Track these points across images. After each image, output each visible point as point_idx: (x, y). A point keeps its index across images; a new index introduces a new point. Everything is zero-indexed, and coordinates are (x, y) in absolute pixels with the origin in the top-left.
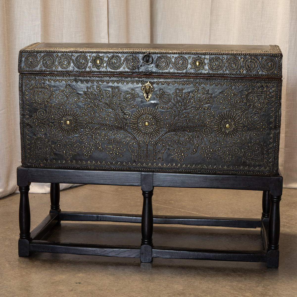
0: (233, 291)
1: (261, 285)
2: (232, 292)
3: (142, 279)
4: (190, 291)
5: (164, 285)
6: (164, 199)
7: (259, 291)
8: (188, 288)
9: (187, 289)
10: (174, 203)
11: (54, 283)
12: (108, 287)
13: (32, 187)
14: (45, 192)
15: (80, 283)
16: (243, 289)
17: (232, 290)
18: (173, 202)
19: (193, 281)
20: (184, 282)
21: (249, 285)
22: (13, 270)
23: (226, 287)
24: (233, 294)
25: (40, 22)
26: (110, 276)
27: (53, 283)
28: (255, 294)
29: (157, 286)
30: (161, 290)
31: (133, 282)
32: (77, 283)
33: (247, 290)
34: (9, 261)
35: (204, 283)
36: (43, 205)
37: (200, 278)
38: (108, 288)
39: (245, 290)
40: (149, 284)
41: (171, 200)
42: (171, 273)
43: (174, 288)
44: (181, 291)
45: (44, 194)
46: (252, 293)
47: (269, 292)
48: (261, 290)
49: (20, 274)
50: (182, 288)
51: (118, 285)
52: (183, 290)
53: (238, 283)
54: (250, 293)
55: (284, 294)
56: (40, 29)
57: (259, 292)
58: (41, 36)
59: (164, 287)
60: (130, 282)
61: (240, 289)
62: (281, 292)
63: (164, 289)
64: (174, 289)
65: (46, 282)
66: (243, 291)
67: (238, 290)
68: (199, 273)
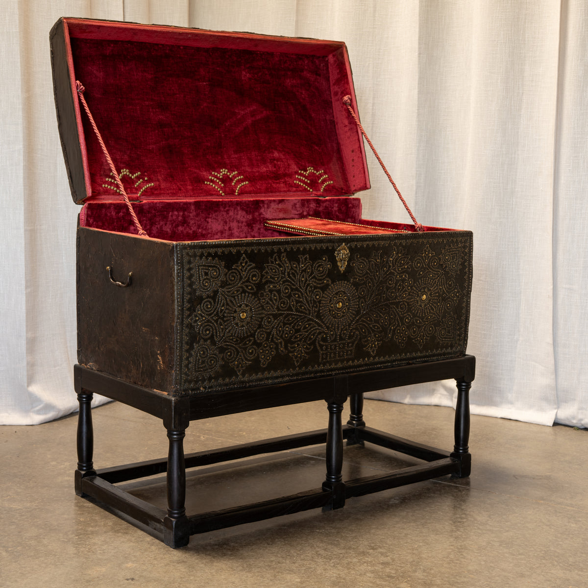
0: (380, 581)
1: (420, 568)
2: (378, 582)
3: (231, 568)
4: (313, 584)
5: (268, 575)
6: (229, 429)
7: (419, 579)
8: (308, 580)
9: (307, 581)
10: (246, 435)
11: (90, 581)
12: (180, 584)
13: (10, 414)
14: (31, 424)
15: (133, 579)
16: (394, 577)
17: (378, 580)
18: (244, 433)
19: (314, 566)
20: (299, 570)
21: (402, 569)
22: (15, 562)
23: (368, 574)
24: (381, 586)
25: (21, 146)
26: (178, 565)
27: (88, 581)
28: (415, 585)
29: (259, 578)
30: (267, 585)
31: (218, 574)
32: (127, 580)
33: (400, 578)
34: (4, 547)
35: (330, 569)
36: (34, 445)
37: (323, 562)
38: (181, 585)
39: (398, 578)
40: (246, 576)
41: (241, 430)
42: (275, 554)
43: (286, 581)
44: (299, 584)
45: (31, 427)
46: (410, 583)
47: (435, 579)
48: (422, 577)
49: (29, 568)
50: (299, 580)
51: (195, 580)
52: (301, 583)
53: (383, 566)
54: (406, 582)
55: (459, 581)
56: (21, 158)
57: (420, 581)
58: (24, 169)
59: (271, 580)
60: (214, 573)
61: (389, 577)
62: (453, 579)
63: (271, 583)
64: (287, 582)
65: (77, 581)
66: (394, 580)
67: (387, 578)
68: (318, 553)
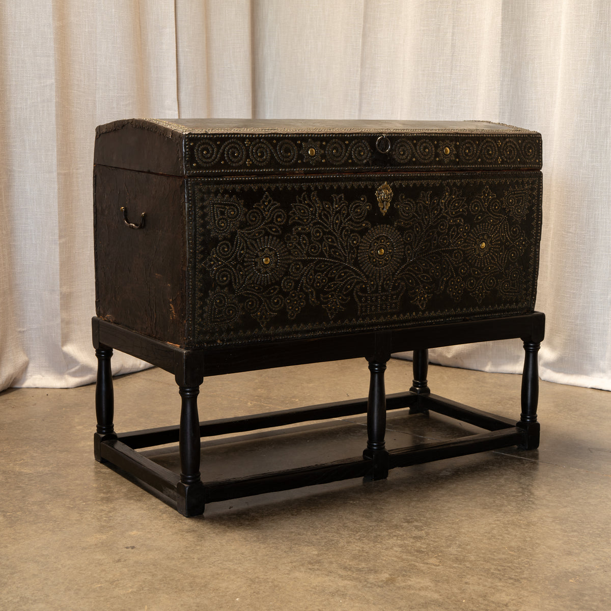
0: (407, 556)
1: (456, 543)
2: (404, 557)
3: (245, 539)
4: (331, 556)
5: (283, 547)
6: (282, 395)
7: (451, 554)
8: (327, 552)
9: (325, 554)
10: (299, 402)
11: (86, 548)
12: (183, 553)
13: (43, 376)
14: (66, 387)
15: (133, 548)
16: (424, 552)
17: (405, 554)
18: (297, 400)
19: (336, 539)
20: (319, 542)
21: (435, 544)
22: (10, 527)
23: (395, 549)
24: (407, 560)
25: (53, 81)
26: (187, 534)
27: (84, 548)
28: (446, 560)
29: (272, 549)
30: (279, 556)
31: (228, 544)
32: (127, 548)
33: (430, 553)
34: (3, 511)
35: (354, 542)
36: (64, 409)
37: (349, 534)
38: (184, 555)
39: (427, 553)
40: (258, 547)
41: (294, 397)
42: (297, 525)
43: (301, 553)
44: (315, 557)
45: (65, 390)
46: (440, 558)
47: (469, 555)
48: (455, 553)
49: (24, 534)
50: (316, 553)
51: (202, 550)
52: (318, 555)
53: (414, 541)
54: (436, 557)
55: (495, 558)
56: (54, 94)
57: (451, 556)
58: (56, 106)
59: (285, 552)
60: (224, 544)
61: (417, 551)
62: (490, 556)
63: (285, 555)
64: (303, 554)
65: (72, 547)
66: (423, 555)
67: (416, 553)
68: (346, 525)
